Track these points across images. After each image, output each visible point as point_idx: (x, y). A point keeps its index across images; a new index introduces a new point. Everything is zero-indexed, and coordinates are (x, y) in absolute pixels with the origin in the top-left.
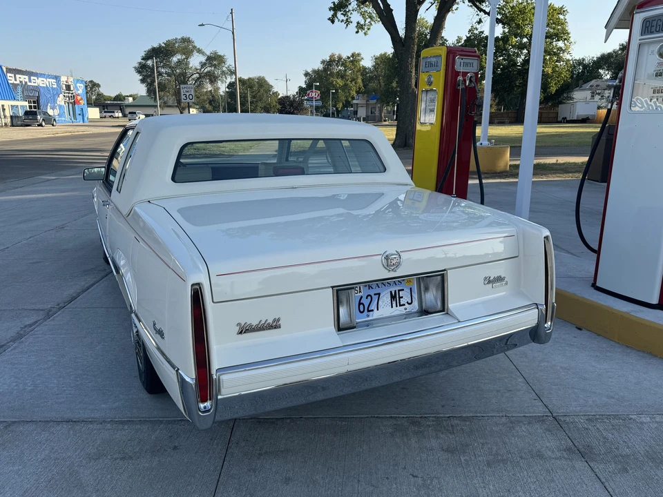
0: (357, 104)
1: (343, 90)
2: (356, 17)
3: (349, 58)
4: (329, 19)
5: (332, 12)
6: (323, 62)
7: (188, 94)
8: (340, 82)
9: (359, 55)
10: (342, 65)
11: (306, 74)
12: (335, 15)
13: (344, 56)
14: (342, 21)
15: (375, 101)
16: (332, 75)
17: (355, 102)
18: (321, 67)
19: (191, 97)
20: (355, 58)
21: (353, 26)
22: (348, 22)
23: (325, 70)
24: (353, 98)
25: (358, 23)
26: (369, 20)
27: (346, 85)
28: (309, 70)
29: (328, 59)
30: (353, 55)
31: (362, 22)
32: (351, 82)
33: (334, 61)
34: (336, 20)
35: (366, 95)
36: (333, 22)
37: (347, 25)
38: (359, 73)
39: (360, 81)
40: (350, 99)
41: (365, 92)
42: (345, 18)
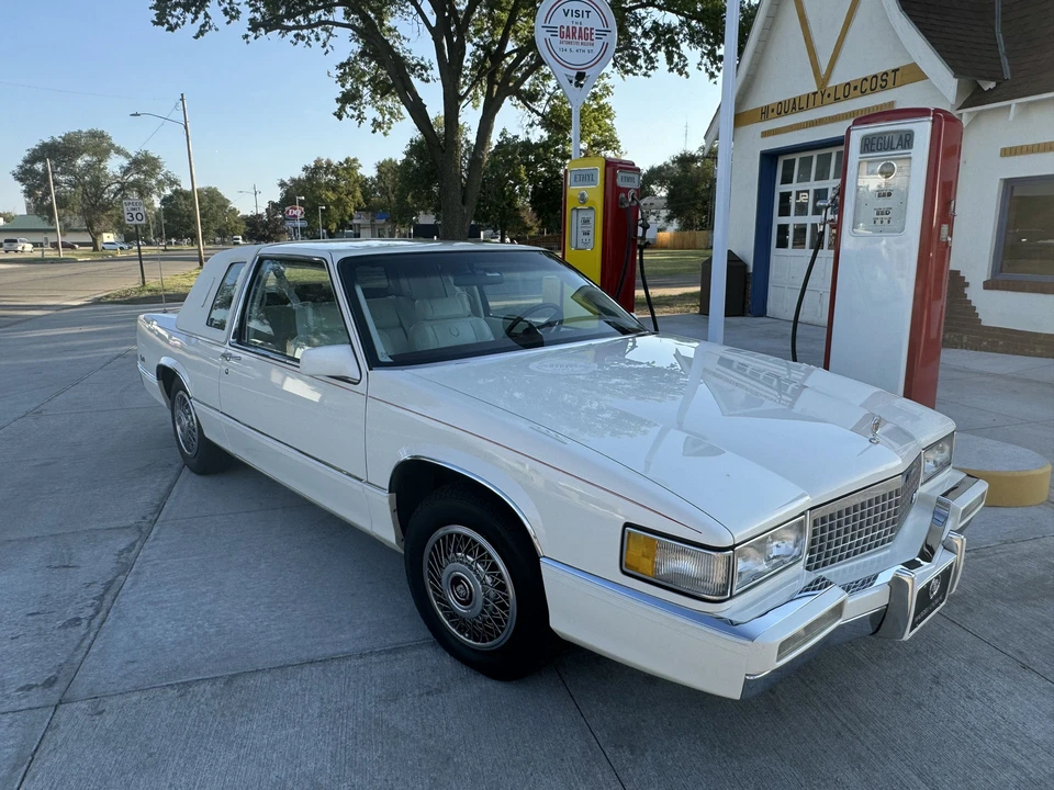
0: (359, 225)
1: (337, 207)
2: (370, 113)
3: (341, 164)
4: (335, 114)
5: (339, 105)
6: (305, 169)
7: (134, 213)
8: (332, 196)
9: (355, 160)
10: (333, 172)
11: (282, 184)
12: (342, 109)
13: (335, 162)
14: (353, 116)
15: (383, 221)
16: (319, 186)
17: (355, 221)
18: (303, 175)
19: (139, 217)
20: (350, 166)
21: (367, 124)
22: (361, 118)
23: (308, 179)
24: (351, 217)
25: (375, 120)
26: (387, 117)
27: (339, 199)
28: (286, 180)
29: (312, 165)
30: (347, 161)
31: (380, 119)
32: (347, 195)
33: (322, 167)
34: (345, 116)
35: (370, 214)
36: (340, 117)
37: (360, 123)
38: (357, 184)
39: (358, 194)
40: (347, 219)
41: (368, 208)
42: (356, 113)
